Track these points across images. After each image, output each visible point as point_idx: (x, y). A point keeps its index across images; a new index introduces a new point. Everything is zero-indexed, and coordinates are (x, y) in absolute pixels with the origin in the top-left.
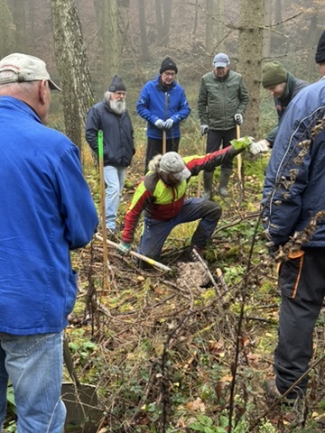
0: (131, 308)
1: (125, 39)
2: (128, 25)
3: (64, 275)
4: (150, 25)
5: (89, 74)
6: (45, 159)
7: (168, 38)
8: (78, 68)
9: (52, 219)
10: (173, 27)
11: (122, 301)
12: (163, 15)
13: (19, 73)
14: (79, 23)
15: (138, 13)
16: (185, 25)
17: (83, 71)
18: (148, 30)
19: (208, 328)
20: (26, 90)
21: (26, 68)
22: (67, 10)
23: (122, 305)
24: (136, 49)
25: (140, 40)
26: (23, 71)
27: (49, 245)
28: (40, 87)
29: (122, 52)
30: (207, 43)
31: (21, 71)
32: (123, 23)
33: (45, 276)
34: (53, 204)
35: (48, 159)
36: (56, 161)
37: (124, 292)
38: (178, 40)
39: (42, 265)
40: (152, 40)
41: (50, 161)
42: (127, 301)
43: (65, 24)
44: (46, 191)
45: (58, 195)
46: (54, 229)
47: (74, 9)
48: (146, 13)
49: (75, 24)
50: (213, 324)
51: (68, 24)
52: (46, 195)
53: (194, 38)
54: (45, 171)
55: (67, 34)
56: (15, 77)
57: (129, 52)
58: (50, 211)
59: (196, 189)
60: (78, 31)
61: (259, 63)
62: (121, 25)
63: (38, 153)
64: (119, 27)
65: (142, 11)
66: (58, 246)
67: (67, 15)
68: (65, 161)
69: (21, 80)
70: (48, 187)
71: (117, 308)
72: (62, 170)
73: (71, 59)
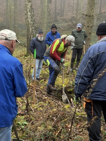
0: (41, 109)
1: (49, 14)
2: (51, 10)
3: (13, 107)
4: (58, 10)
5: (35, 27)
6: (10, 68)
7: (63, 14)
8: (32, 25)
9: (10, 88)
10: (65, 11)
11: (39, 106)
12: (62, 7)
13: (6, 37)
14: (33, 10)
15: (54, 5)
16: (69, 10)
17: (33, 26)
18: (57, 11)
19: (66, 119)
20: (8, 43)
21: (9, 35)
22: (29, 6)
23: (38, 108)
24: (53, 17)
25: (54, 14)
26: (8, 36)
27: (8, 97)
28: (13, 42)
29: (48, 18)
30: (76, 17)
31: (7, 36)
32: (49, 9)
33: (6, 108)
34: (11, 83)
35: (11, 68)
36: (14, 69)
37: (40, 103)
38: (67, 15)
39: (5, 104)
40: (59, 15)
41: (11, 69)
42: (40, 106)
43: (28, 10)
44: (9, 79)
45: (13, 80)
46: (10, 92)
47: (32, 6)
48: (57, 6)
49: (32, 11)
50: (68, 118)
51: (29, 10)
52: (9, 80)
53: (72, 15)
54: (9, 72)
55: (29, 13)
56: (5, 38)
57: (50, 18)
58: (9, 85)
59: (68, 67)
60: (33, 13)
61: (92, 27)
62: (48, 9)
63: (8, 66)
64: (48, 10)
65: (56, 5)
66: (12, 98)
67: (29, 7)
68: (17, 69)
69: (6, 39)
70: (10, 77)
71: (37, 109)
72: (15, 72)
73: (30, 22)
